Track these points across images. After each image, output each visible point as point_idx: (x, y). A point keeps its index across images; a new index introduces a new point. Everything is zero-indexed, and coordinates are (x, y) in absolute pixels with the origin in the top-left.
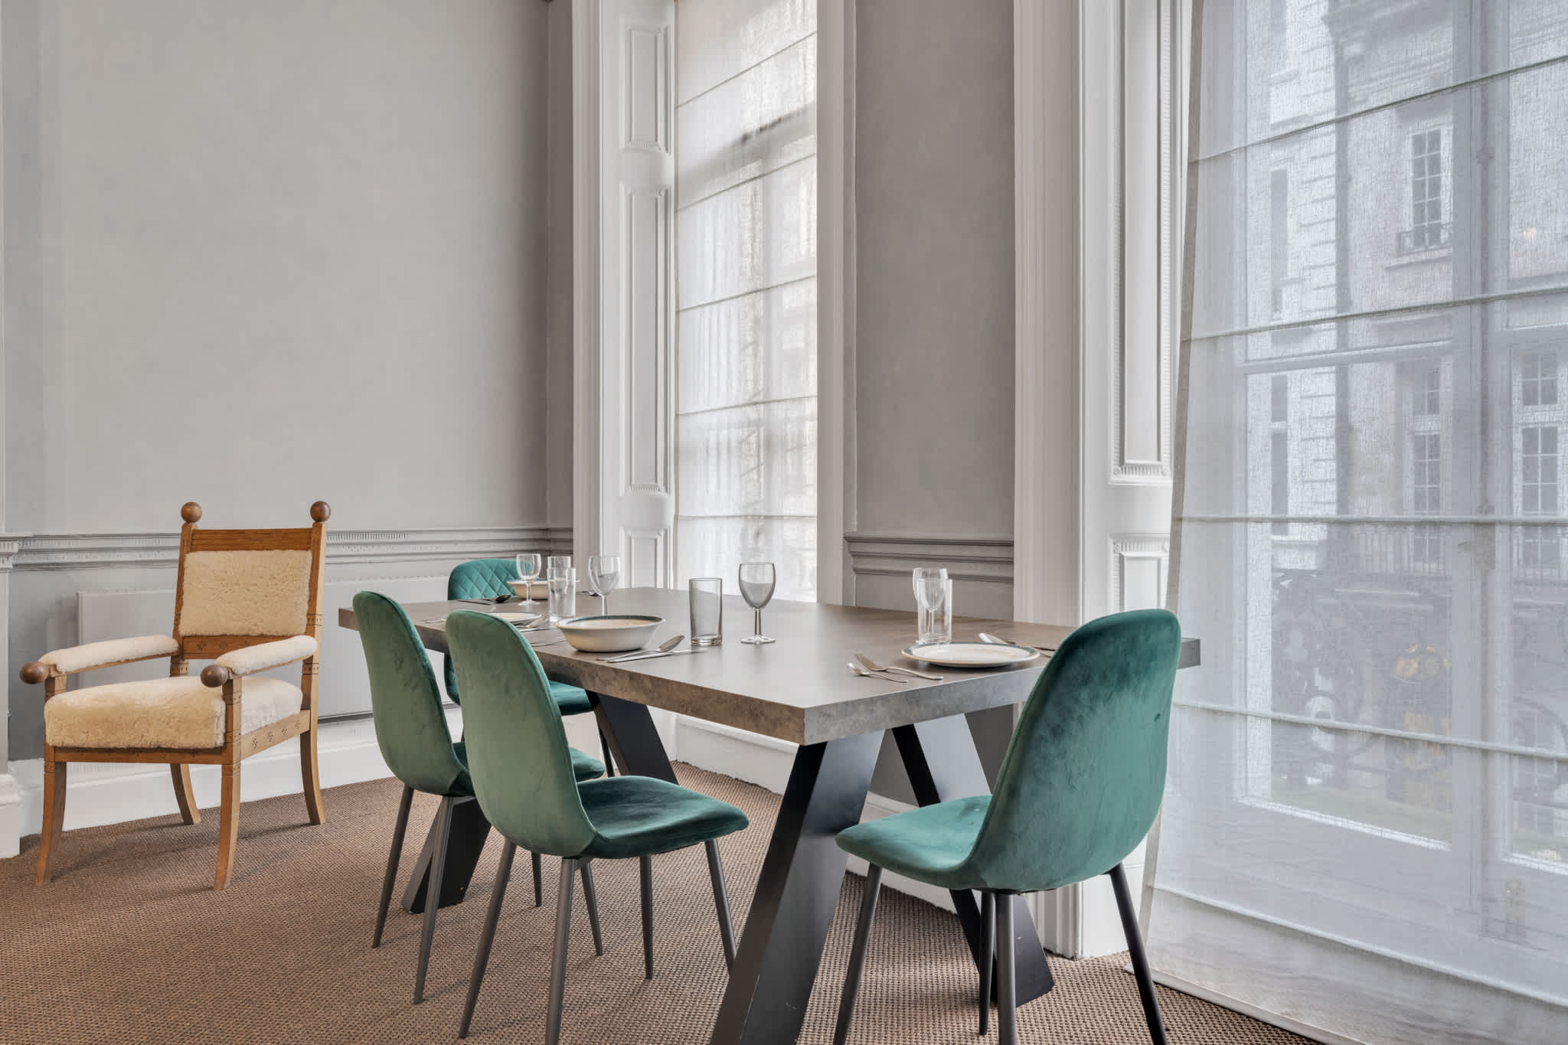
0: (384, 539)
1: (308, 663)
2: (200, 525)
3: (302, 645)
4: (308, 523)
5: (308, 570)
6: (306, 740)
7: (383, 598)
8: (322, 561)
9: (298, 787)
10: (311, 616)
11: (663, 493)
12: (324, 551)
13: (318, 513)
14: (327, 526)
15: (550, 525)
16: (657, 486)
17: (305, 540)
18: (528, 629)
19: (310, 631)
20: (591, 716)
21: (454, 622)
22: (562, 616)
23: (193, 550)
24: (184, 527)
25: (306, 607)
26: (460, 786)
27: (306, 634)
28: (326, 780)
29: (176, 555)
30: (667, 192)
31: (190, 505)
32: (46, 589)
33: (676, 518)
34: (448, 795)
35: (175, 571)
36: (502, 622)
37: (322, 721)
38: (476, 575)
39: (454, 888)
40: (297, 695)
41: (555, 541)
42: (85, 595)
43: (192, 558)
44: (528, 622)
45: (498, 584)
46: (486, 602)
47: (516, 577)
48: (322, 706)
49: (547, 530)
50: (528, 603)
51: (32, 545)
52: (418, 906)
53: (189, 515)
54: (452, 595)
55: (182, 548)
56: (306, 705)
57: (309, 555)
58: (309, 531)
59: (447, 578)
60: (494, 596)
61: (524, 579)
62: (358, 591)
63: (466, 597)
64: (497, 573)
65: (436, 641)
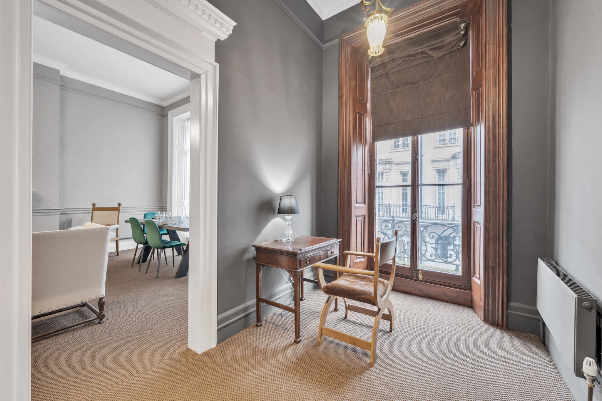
1: (117, 229)
2: (96, 207)
3: (117, 226)
4: (118, 206)
5: (117, 214)
6: (117, 241)
7: (134, 218)
8: (120, 212)
9: (116, 251)
10: (118, 221)
11: (184, 201)
12: (120, 211)
13: (119, 205)
14: (121, 207)
15: (164, 206)
17: (117, 209)
18: (157, 222)
19: (118, 223)
20: (168, 235)
21: (146, 221)
22: (162, 220)
24: (93, 207)
25: (117, 220)
26: (146, 243)
27: (117, 224)
28: (120, 249)
29: (91, 212)
30: (185, 152)
31: (94, 203)
32: (65, 218)
33: (186, 205)
34: (144, 244)
35: (91, 214)
36: (153, 221)
37: (120, 239)
38: (149, 214)
39: (144, 260)
40: (116, 234)
41: (164, 208)
42: (73, 218)
43: (94, 212)
44: (156, 221)
45: (153, 216)
46: (151, 219)
47: (156, 215)
48: (120, 236)
49: (163, 207)
50: (157, 219)
51: (64, 210)
52: (139, 262)
53: (94, 205)
54: (144, 218)
55: (92, 210)
56: (117, 236)
57: (118, 211)
59: (143, 215)
60: (152, 218)
61: (157, 215)
62: (130, 218)
63: (147, 218)
64: (152, 214)
65: (142, 224)
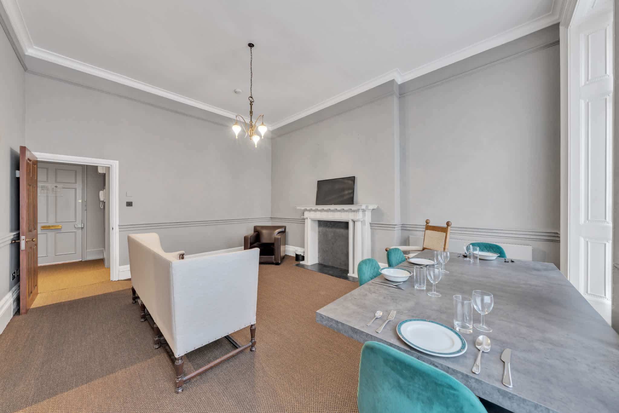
0: (484, 231)
2: (430, 224)
4: (445, 226)
5: (444, 238)
8: (448, 236)
12: (448, 234)
13: (448, 224)
16: (606, 221)
17: (444, 230)
23: (427, 230)
24: (426, 224)
29: (424, 230)
31: (427, 220)
32: (406, 234)
35: (424, 233)
42: (410, 236)
53: (427, 222)
55: (425, 228)
57: (445, 234)
58: (445, 228)
